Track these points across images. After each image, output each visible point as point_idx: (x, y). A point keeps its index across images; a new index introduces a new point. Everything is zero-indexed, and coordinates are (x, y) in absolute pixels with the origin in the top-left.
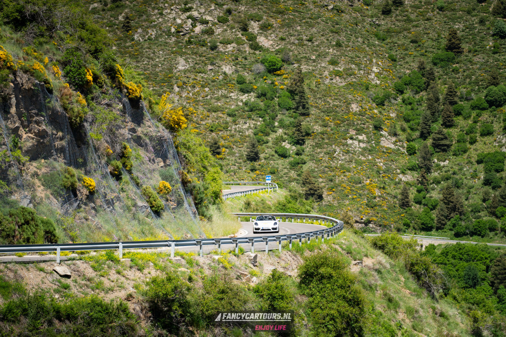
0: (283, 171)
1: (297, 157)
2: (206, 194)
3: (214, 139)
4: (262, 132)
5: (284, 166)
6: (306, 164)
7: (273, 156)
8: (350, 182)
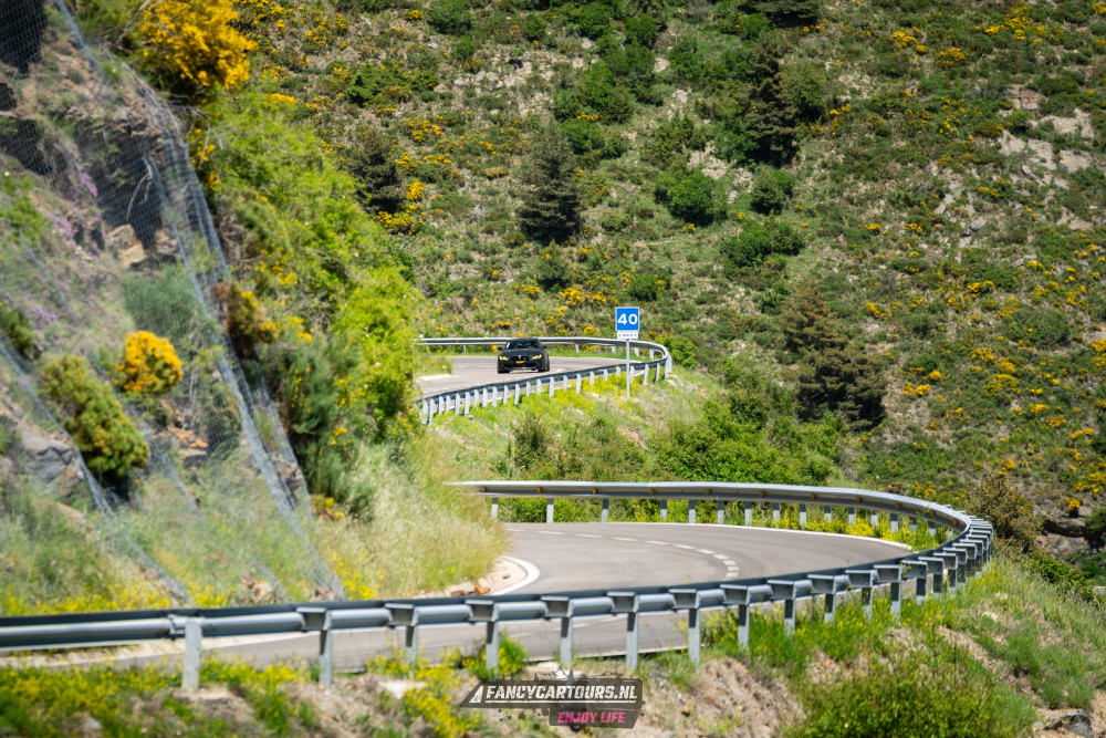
0: (692, 285)
1: (761, 220)
2: (344, 394)
3: (371, 140)
4: (593, 104)
5: (700, 265)
6: (804, 254)
7: (646, 214)
8: (1015, 339)
